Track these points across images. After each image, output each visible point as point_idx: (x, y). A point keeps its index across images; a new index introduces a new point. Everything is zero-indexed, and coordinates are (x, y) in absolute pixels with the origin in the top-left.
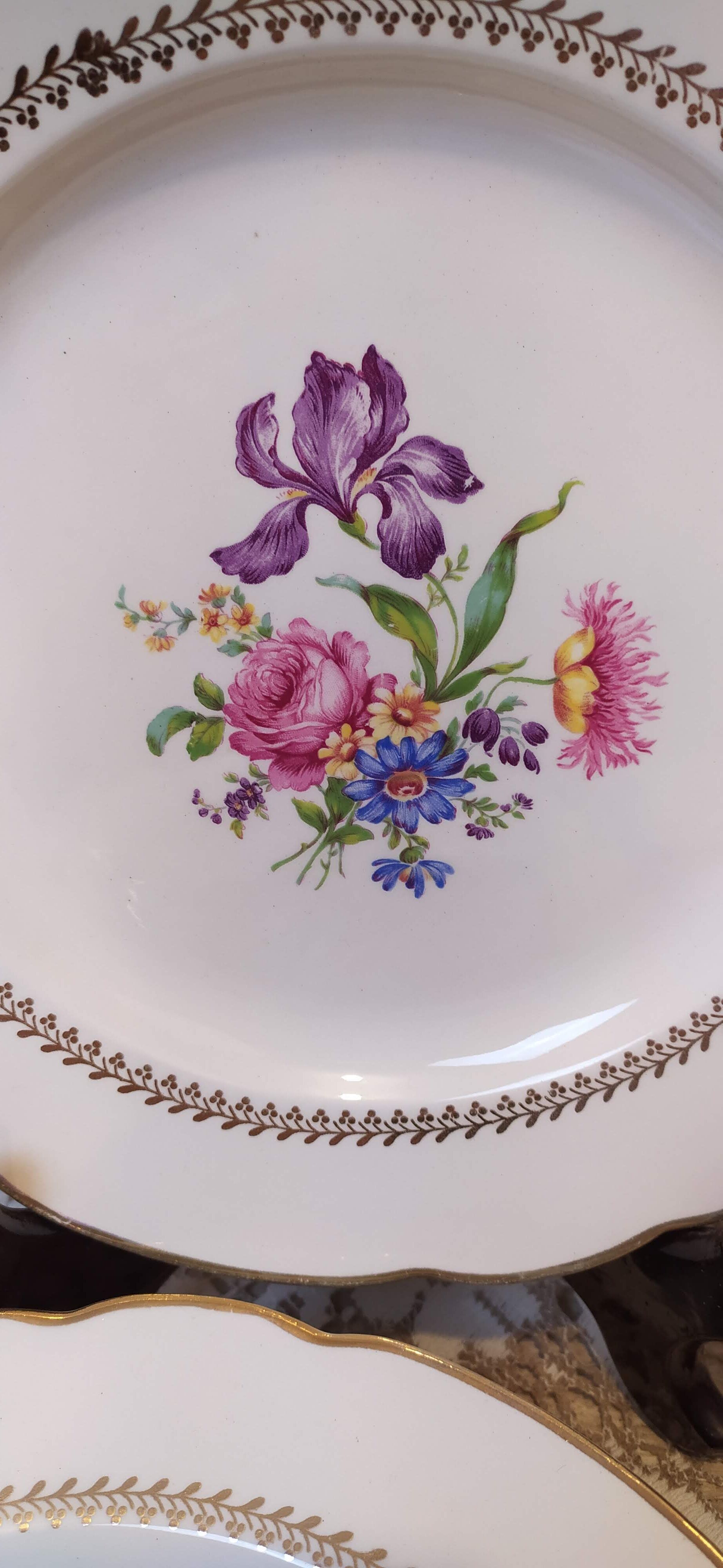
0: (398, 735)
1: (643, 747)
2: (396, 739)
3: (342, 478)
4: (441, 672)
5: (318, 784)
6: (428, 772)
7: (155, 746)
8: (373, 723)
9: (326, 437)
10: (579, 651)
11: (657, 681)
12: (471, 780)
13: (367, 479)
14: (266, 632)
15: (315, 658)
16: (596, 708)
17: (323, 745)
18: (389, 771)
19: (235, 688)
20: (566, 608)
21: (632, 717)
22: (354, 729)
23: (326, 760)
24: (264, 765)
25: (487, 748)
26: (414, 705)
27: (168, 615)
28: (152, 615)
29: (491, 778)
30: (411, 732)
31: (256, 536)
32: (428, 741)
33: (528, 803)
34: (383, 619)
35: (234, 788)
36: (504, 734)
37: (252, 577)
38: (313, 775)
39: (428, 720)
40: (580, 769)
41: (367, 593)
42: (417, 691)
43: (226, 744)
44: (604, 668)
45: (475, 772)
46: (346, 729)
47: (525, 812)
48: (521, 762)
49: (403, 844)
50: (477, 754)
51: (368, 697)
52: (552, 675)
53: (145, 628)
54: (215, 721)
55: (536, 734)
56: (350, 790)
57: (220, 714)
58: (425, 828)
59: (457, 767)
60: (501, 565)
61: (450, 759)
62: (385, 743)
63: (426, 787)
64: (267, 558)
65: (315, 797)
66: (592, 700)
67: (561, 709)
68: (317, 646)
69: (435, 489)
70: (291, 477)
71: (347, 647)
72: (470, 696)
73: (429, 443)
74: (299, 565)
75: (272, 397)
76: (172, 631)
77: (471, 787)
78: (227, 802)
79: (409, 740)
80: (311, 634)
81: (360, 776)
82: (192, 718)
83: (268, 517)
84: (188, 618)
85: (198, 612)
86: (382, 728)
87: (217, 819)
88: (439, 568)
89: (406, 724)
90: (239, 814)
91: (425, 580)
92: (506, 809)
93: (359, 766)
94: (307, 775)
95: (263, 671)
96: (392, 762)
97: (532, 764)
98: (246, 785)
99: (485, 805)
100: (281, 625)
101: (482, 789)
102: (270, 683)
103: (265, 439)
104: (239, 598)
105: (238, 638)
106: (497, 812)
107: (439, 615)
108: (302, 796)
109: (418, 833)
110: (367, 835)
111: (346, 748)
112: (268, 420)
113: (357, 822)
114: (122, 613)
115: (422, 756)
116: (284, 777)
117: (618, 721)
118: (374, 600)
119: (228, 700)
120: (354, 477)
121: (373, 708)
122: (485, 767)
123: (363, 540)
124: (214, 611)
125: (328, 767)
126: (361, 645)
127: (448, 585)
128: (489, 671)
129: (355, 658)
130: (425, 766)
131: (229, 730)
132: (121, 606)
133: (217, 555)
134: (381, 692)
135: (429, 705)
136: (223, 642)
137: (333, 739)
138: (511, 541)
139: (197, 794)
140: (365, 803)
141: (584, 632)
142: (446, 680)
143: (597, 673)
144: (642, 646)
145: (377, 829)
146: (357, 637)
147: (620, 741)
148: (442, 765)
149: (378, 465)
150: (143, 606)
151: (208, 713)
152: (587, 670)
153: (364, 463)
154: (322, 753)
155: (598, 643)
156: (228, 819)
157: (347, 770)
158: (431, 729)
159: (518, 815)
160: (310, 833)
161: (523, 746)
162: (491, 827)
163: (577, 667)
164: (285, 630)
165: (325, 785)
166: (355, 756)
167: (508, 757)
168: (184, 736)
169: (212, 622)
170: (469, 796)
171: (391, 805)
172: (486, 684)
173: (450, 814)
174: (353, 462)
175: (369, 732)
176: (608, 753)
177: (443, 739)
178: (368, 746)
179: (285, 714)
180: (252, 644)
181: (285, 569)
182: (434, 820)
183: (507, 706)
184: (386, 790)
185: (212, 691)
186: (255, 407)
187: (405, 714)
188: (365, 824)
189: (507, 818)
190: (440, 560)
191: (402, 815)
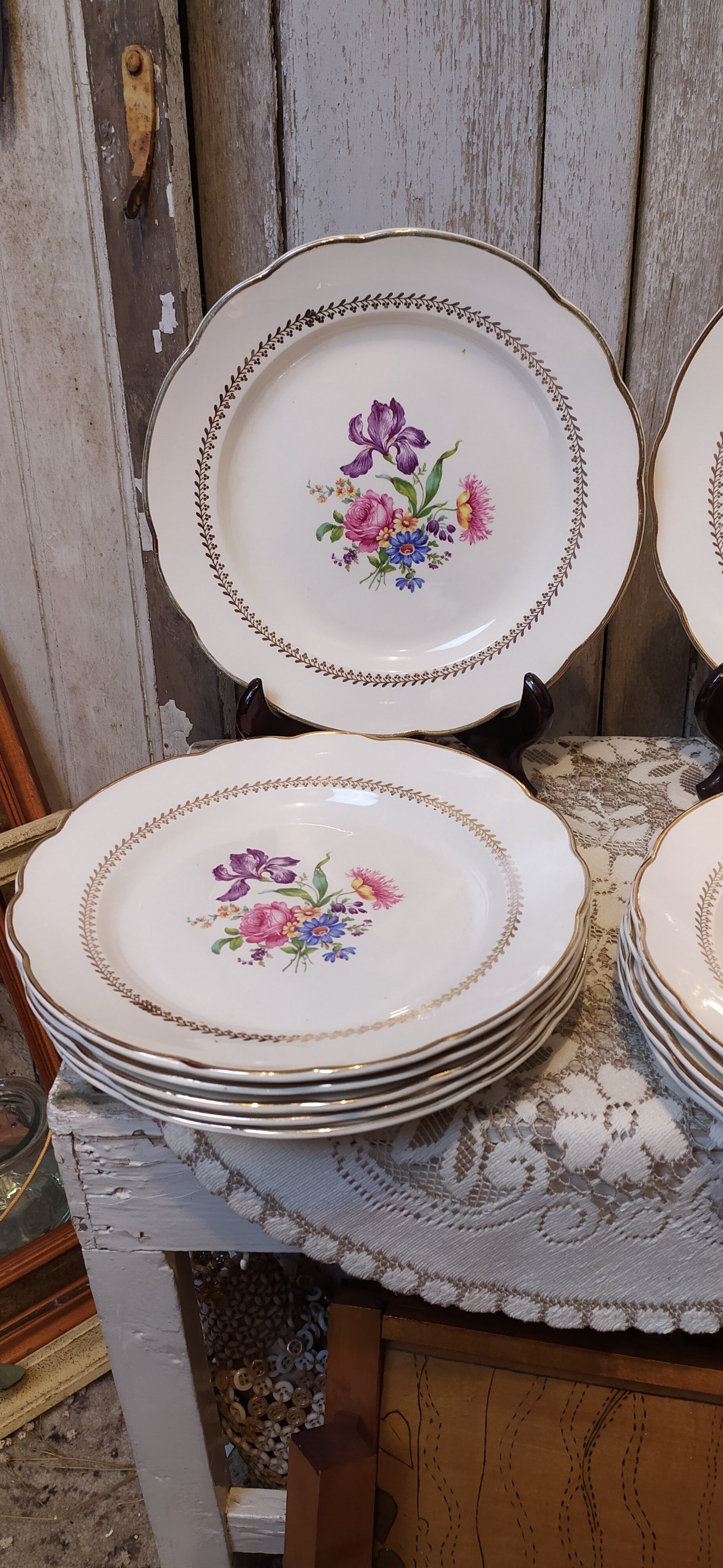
0: (404, 531)
1: (488, 533)
2: (403, 533)
3: (384, 442)
4: (418, 508)
5: (376, 550)
6: (415, 544)
7: (319, 538)
8: (395, 527)
9: (379, 428)
10: (465, 499)
11: (492, 509)
12: (430, 547)
13: (392, 441)
14: (358, 495)
15: (375, 503)
16: (472, 519)
17: (378, 535)
18: (401, 544)
19: (348, 515)
20: (460, 484)
21: (484, 522)
22: (389, 529)
23: (379, 541)
24: (357, 543)
25: (435, 534)
26: (409, 520)
27: (325, 490)
28: (319, 490)
29: (437, 546)
30: (409, 530)
31: (355, 461)
32: (414, 533)
33: (450, 555)
34: (398, 489)
35: (347, 552)
36: (440, 529)
37: (353, 476)
38: (374, 546)
39: (414, 525)
40: (468, 541)
41: (392, 480)
42: (411, 514)
43: (344, 536)
44: (473, 505)
45: (430, 544)
46: (386, 529)
47: (449, 558)
48: (447, 540)
49: (407, 572)
50: (431, 537)
51: (393, 517)
52: (456, 508)
53: (317, 494)
54: (341, 527)
55: (452, 529)
56: (387, 552)
57: (342, 525)
58: (414, 566)
59: (425, 542)
60: (437, 469)
61: (422, 539)
62: (400, 534)
63: (414, 550)
64: (359, 469)
65: (375, 555)
66: (470, 516)
67: (460, 519)
68: (376, 499)
69: (415, 444)
70: (367, 441)
71: (386, 499)
72: (429, 516)
73: (412, 429)
74: (369, 471)
75: (361, 415)
76: (326, 495)
77: (430, 549)
78: (344, 558)
79: (408, 532)
80: (374, 495)
81: (391, 546)
82: (333, 527)
83: (359, 455)
84: (332, 491)
85: (335, 489)
86: (398, 528)
87: (340, 565)
88: (416, 471)
89: (407, 526)
90: (348, 562)
91: (412, 475)
92: (442, 557)
93: (390, 543)
94: (372, 546)
95: (357, 508)
96: (402, 541)
97: (451, 540)
98: (351, 551)
99: (435, 556)
100: (363, 492)
101: (434, 550)
102: (360, 513)
103: (358, 429)
104: (349, 483)
105: (349, 497)
106: (439, 558)
107: (417, 487)
108: (370, 555)
109: (411, 568)
110: (394, 569)
111: (386, 536)
112: (359, 423)
113: (390, 564)
114: (309, 489)
115: (412, 538)
116: (365, 548)
117: (479, 524)
118: (395, 482)
119: (345, 520)
120: (388, 441)
121: (395, 521)
122: (435, 542)
123: (391, 462)
124: (341, 488)
125: (380, 543)
126: (391, 498)
127: (419, 476)
128: (435, 507)
129: (389, 503)
130: (414, 542)
131: (345, 531)
132: (309, 487)
133: (342, 468)
134: (398, 515)
135: (415, 519)
136: (344, 499)
137: (381, 533)
138: (440, 461)
139: (333, 555)
140: (393, 557)
141: (466, 492)
142: (420, 510)
143: (471, 506)
144: (486, 496)
145: (397, 566)
146: (389, 496)
147: (480, 531)
148: (419, 541)
149: (396, 436)
150: (316, 487)
151: (338, 525)
152: (468, 505)
153: (391, 436)
154: (378, 538)
155: (471, 496)
156: (344, 564)
157: (386, 544)
158: (415, 528)
159: (447, 559)
160: (373, 568)
161: (448, 534)
162: (437, 564)
163: (464, 504)
164: (365, 494)
165: (379, 550)
166: (389, 539)
167: (442, 538)
168: (329, 533)
169: (340, 492)
170: (429, 553)
171: (402, 557)
172: (434, 511)
173: (423, 560)
174: (388, 436)
175: (394, 530)
176: (477, 535)
177: (420, 532)
178: (394, 535)
179: (365, 524)
180: (353, 499)
181: (365, 472)
182: (417, 562)
183: (441, 519)
184: (400, 551)
185: (339, 516)
186: (355, 418)
187: (406, 523)
188: (393, 565)
189: (443, 561)
190: (417, 468)
191: (406, 560)
